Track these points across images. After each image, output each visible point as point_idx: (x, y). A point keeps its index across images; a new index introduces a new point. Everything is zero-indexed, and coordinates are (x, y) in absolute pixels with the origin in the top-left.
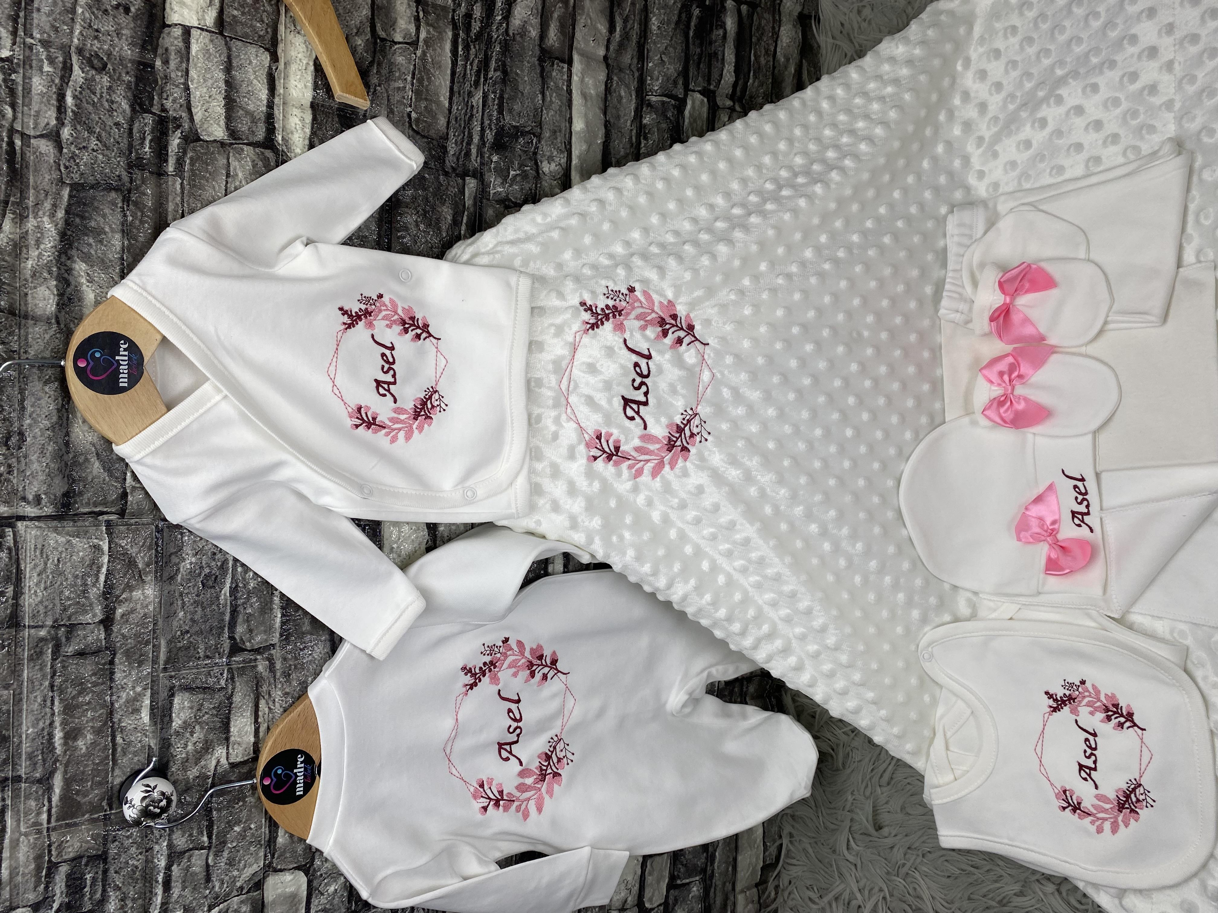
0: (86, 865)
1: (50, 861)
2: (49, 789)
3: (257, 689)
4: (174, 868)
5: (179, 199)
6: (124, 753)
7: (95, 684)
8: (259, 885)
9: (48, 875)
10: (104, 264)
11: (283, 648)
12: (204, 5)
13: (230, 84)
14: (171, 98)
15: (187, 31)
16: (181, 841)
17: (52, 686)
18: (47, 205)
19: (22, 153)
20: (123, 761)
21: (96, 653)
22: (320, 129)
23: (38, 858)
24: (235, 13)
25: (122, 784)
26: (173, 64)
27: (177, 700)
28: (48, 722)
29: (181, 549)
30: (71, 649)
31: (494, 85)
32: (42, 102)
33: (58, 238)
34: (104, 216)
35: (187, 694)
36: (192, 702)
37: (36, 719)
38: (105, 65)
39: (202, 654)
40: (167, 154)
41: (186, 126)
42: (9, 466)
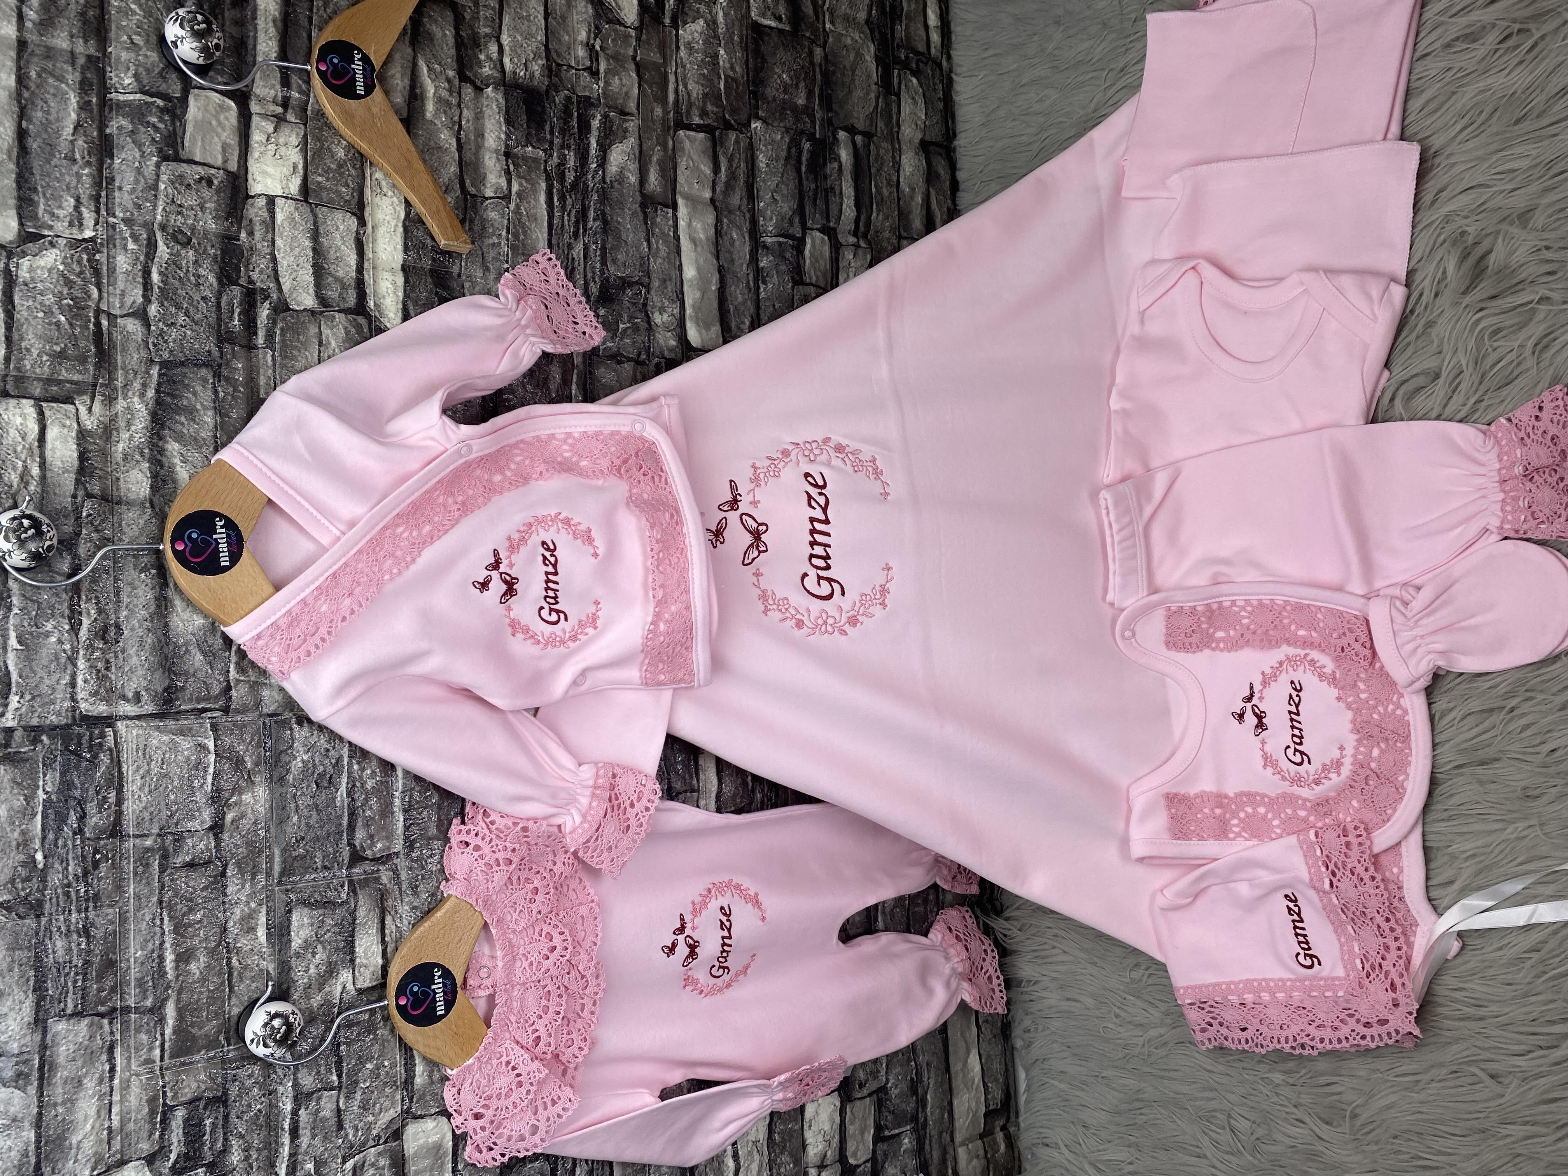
0: (205, 1109)
1: (165, 1104)
2: (162, 1020)
3: (382, 904)
4: (302, 1112)
5: (270, 371)
6: (241, 980)
7: (207, 900)
8: (397, 1135)
9: (162, 1122)
10: (196, 442)
11: (408, 855)
12: (288, 173)
13: (318, 252)
14: (257, 270)
15: (271, 201)
16: (307, 1081)
17: (161, 902)
18: (137, 385)
19: (109, 333)
20: (241, 988)
21: (208, 863)
22: (413, 291)
23: (152, 1101)
24: (320, 179)
25: (240, 1015)
26: (258, 235)
27: (295, 917)
28: (157, 942)
29: (291, 747)
30: (180, 860)
31: (595, 234)
32: (127, 281)
33: (149, 418)
34: (195, 394)
35: (306, 910)
36: (312, 918)
37: (145, 940)
38: (189, 240)
39: (319, 865)
40: (256, 327)
41: (275, 296)
42: (108, 662)
